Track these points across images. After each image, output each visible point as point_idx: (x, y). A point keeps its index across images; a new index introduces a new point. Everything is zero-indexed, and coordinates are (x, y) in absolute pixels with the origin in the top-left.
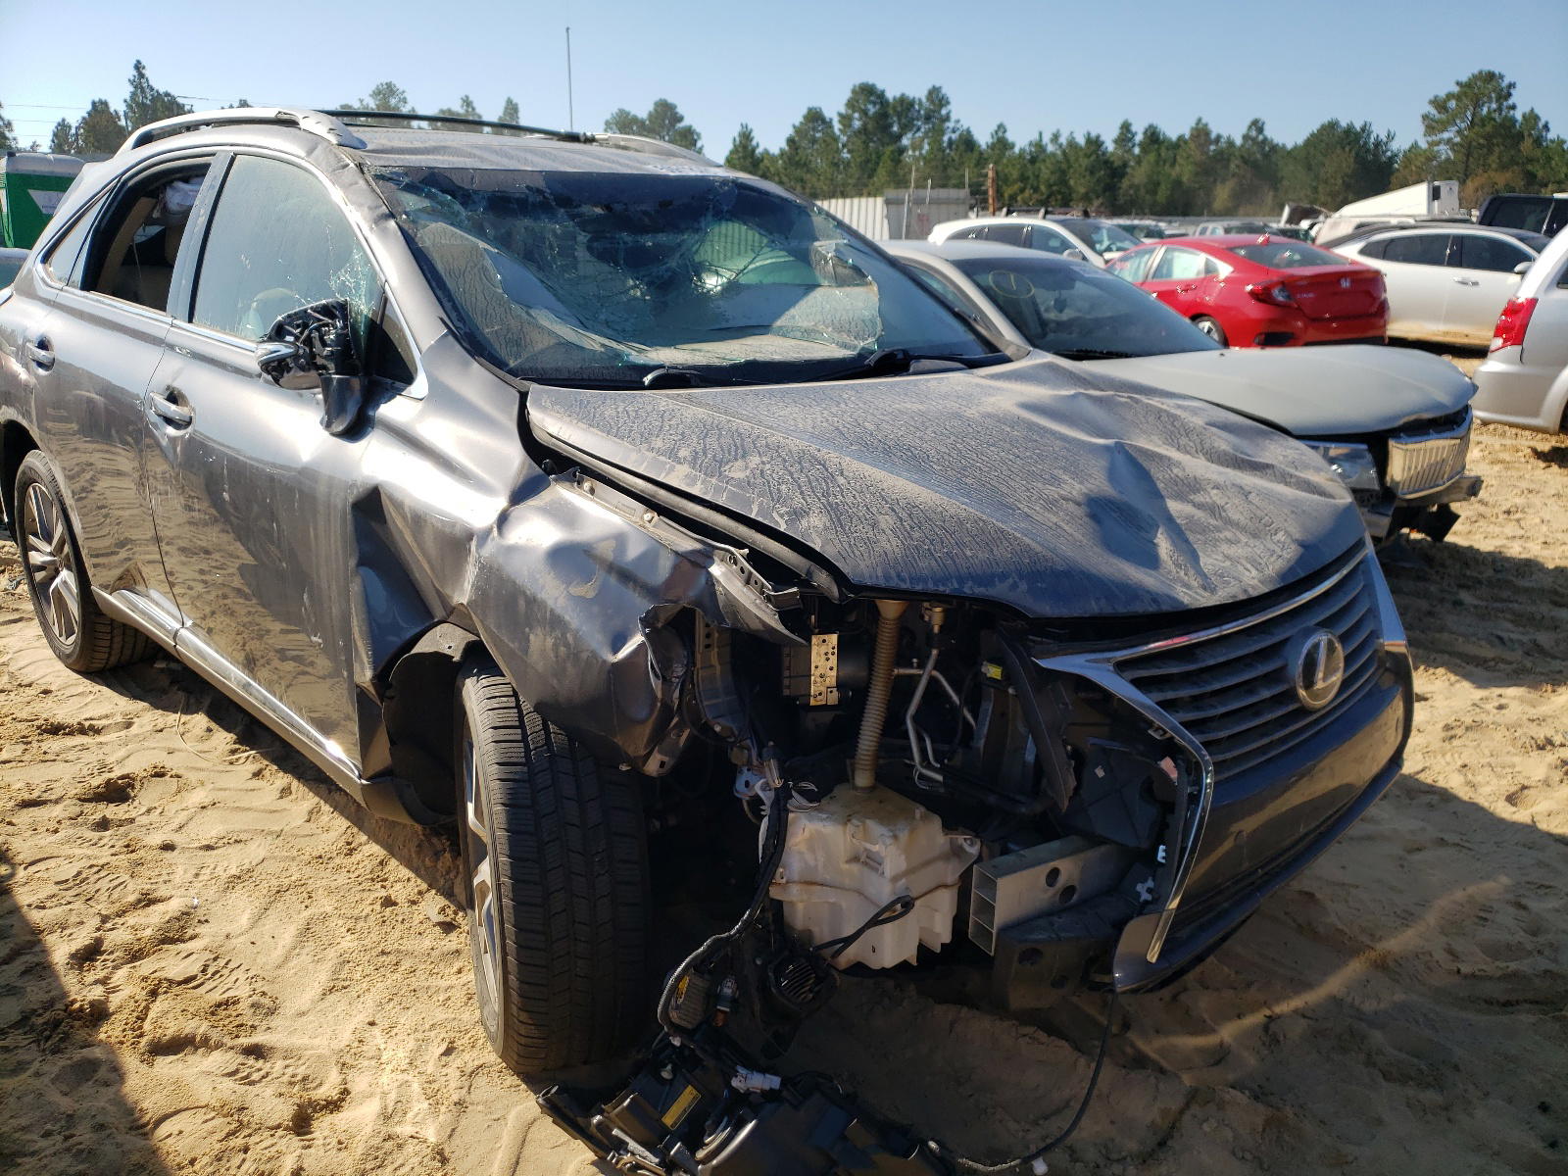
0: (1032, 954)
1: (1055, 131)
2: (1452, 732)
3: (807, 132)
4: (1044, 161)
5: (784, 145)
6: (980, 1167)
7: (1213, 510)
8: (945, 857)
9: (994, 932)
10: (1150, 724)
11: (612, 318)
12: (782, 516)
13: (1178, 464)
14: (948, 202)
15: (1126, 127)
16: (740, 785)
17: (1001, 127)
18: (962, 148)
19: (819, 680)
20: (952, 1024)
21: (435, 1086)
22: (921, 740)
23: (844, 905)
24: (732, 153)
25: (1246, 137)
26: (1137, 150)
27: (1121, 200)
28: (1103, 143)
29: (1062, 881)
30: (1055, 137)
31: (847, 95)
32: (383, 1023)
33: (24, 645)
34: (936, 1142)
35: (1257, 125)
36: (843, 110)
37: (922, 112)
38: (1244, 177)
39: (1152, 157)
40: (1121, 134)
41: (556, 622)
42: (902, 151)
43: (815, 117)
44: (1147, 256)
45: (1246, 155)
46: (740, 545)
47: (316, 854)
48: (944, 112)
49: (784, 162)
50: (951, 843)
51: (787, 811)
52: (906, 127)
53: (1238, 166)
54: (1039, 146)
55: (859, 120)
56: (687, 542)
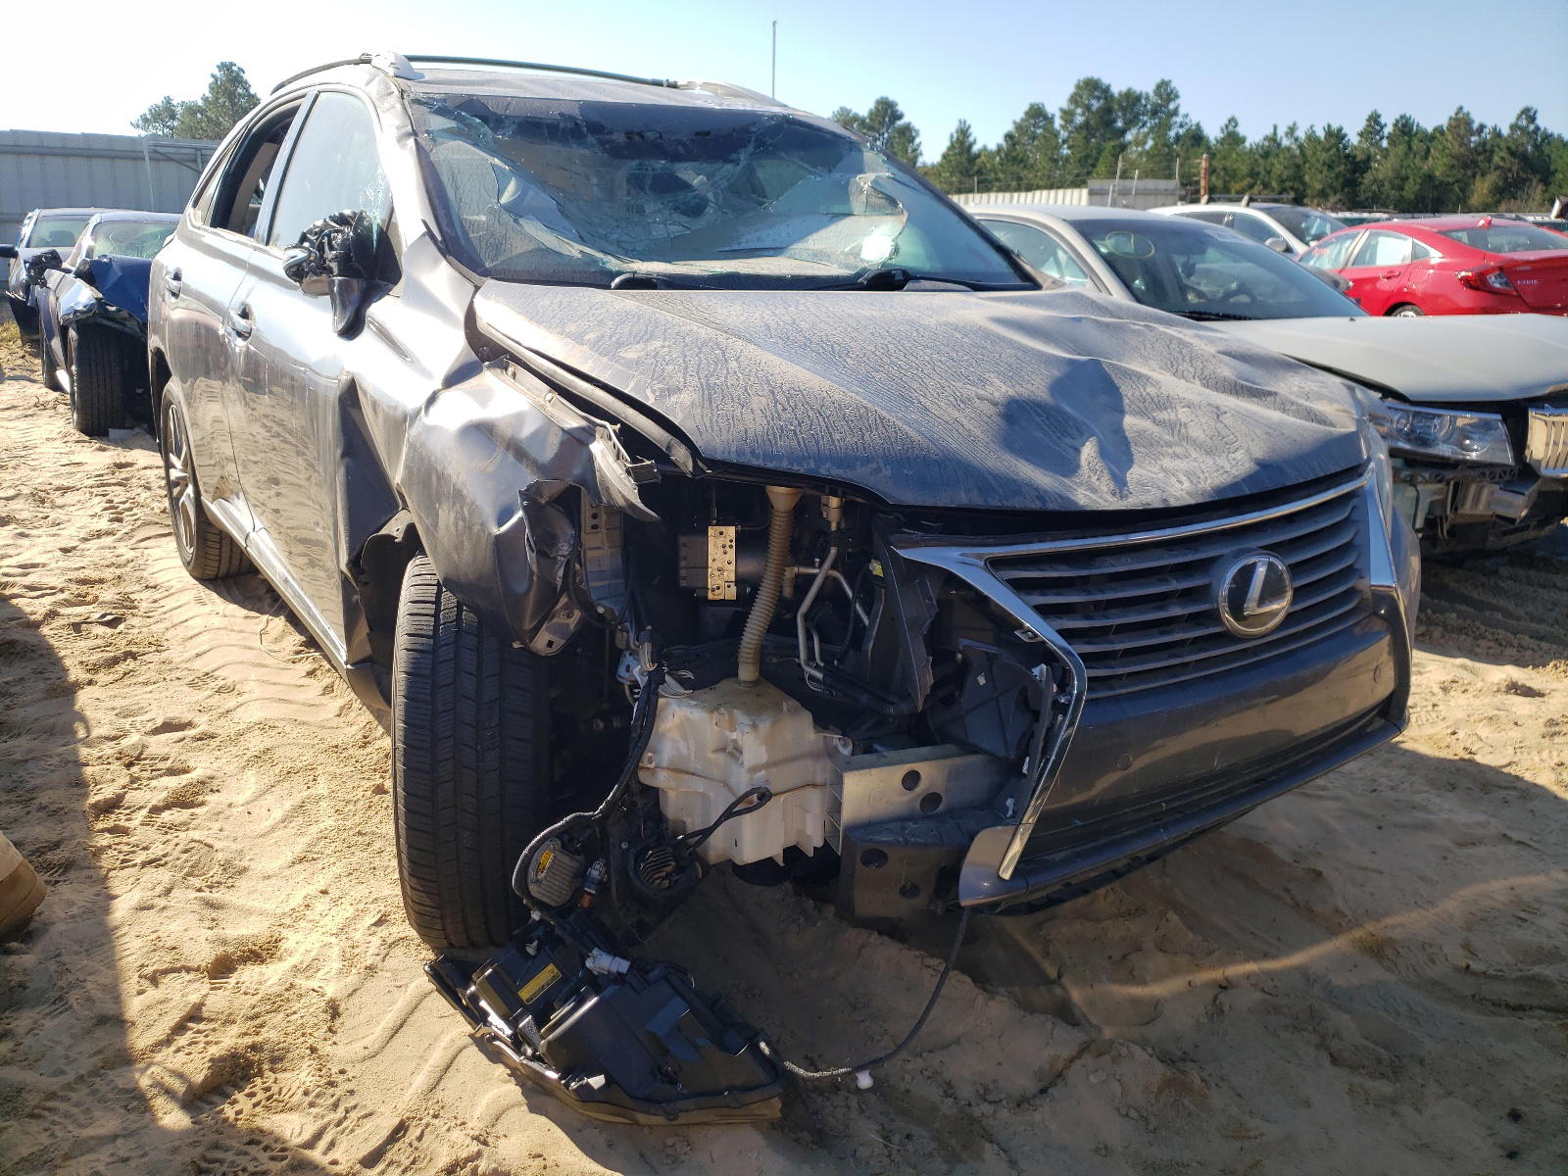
0: (876, 857)
1: (1291, 125)
2: (1557, 729)
3: (1028, 128)
4: (1278, 155)
5: (1001, 140)
6: (802, 1072)
7: (1172, 427)
8: (814, 755)
9: (841, 829)
10: (1021, 626)
11: (624, 238)
12: (653, 392)
13: (1157, 384)
14: (1156, 193)
15: (1374, 119)
16: (622, 671)
17: (1233, 121)
18: (1189, 143)
19: (717, 573)
20: (862, 947)
21: (356, 951)
22: (809, 638)
23: (711, 794)
24: (949, 149)
25: (1514, 127)
26: (1385, 143)
27: (1362, 197)
28: (1345, 136)
29: (922, 787)
30: (1292, 130)
31: (1071, 89)
32: (334, 893)
33: (164, 555)
34: (768, 1045)
35: (1529, 114)
36: (1065, 105)
37: (1149, 107)
38: (1510, 170)
39: (1402, 148)
40: (1369, 126)
41: (458, 496)
42: (1123, 147)
43: (1037, 113)
44: (1349, 242)
45: (1514, 147)
46: (613, 420)
47: (334, 743)
48: (1172, 106)
49: (1001, 159)
50: (825, 743)
51: (658, 696)
52: (1130, 123)
53: (1503, 159)
54: (1273, 139)
55: (1083, 114)
56: (572, 419)
